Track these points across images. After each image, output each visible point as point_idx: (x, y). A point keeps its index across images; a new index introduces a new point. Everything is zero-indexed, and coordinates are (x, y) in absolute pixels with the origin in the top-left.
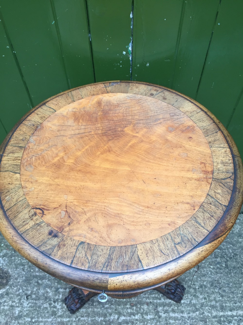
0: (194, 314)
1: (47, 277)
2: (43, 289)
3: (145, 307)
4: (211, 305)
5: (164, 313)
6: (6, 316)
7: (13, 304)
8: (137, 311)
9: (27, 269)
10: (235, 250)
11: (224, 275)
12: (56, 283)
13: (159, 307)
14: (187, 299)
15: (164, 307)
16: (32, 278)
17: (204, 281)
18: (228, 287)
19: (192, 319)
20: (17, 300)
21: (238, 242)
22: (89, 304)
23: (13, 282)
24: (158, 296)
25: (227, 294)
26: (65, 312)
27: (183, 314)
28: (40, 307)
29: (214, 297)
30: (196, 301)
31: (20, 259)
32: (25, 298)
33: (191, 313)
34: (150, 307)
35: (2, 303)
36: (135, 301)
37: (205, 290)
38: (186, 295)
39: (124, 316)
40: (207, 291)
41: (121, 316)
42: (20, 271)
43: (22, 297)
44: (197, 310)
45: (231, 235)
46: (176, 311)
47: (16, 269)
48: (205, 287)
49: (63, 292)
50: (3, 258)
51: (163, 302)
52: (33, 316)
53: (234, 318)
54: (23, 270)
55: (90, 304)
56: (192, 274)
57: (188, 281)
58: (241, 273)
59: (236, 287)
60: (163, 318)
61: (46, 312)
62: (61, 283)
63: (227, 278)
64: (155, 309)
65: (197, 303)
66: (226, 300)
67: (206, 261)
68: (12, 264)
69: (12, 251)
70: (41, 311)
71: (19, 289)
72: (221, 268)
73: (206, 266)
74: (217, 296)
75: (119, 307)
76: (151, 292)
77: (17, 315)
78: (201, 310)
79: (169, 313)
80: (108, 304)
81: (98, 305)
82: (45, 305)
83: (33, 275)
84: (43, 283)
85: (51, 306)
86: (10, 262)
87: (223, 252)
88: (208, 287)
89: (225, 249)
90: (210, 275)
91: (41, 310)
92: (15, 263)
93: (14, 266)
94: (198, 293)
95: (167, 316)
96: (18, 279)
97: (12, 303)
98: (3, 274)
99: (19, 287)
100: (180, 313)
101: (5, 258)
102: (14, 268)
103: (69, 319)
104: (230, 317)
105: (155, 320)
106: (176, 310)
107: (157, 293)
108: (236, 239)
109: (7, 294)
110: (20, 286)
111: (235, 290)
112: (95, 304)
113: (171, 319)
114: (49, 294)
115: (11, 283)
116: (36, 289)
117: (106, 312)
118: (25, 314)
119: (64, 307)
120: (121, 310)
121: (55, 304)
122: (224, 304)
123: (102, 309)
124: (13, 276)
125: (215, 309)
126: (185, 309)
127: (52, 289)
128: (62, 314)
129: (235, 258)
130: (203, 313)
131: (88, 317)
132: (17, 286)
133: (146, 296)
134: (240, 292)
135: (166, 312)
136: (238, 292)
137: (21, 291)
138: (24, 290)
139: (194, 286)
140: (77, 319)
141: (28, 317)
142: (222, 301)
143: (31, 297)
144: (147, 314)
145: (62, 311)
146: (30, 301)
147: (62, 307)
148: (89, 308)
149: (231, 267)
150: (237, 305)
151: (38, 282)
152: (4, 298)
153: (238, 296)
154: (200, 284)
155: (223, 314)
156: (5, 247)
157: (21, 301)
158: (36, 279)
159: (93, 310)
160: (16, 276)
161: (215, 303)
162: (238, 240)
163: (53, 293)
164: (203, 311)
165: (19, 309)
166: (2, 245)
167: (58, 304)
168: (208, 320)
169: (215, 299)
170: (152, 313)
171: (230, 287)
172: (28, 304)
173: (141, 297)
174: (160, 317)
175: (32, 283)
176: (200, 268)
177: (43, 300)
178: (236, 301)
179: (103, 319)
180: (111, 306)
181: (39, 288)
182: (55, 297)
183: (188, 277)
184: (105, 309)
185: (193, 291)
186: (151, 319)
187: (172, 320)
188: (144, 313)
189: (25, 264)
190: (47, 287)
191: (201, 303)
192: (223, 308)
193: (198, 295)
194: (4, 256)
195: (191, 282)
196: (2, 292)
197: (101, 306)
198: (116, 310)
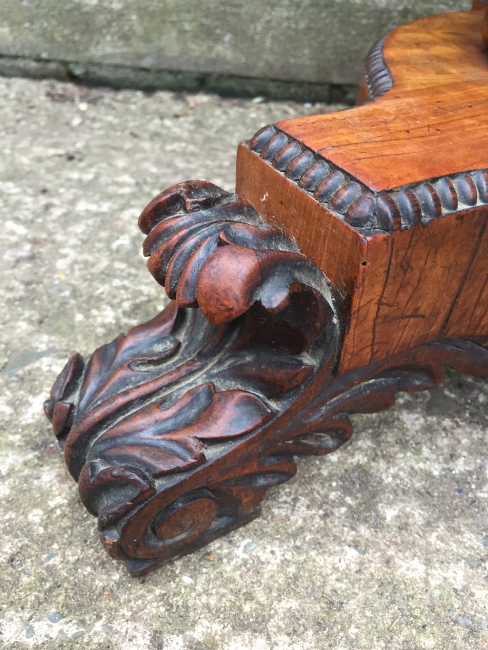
12: (30, 321)
55: (333, 504)
62: (72, 327)
81: (429, 525)
119: (46, 495)
147: (18, 489)
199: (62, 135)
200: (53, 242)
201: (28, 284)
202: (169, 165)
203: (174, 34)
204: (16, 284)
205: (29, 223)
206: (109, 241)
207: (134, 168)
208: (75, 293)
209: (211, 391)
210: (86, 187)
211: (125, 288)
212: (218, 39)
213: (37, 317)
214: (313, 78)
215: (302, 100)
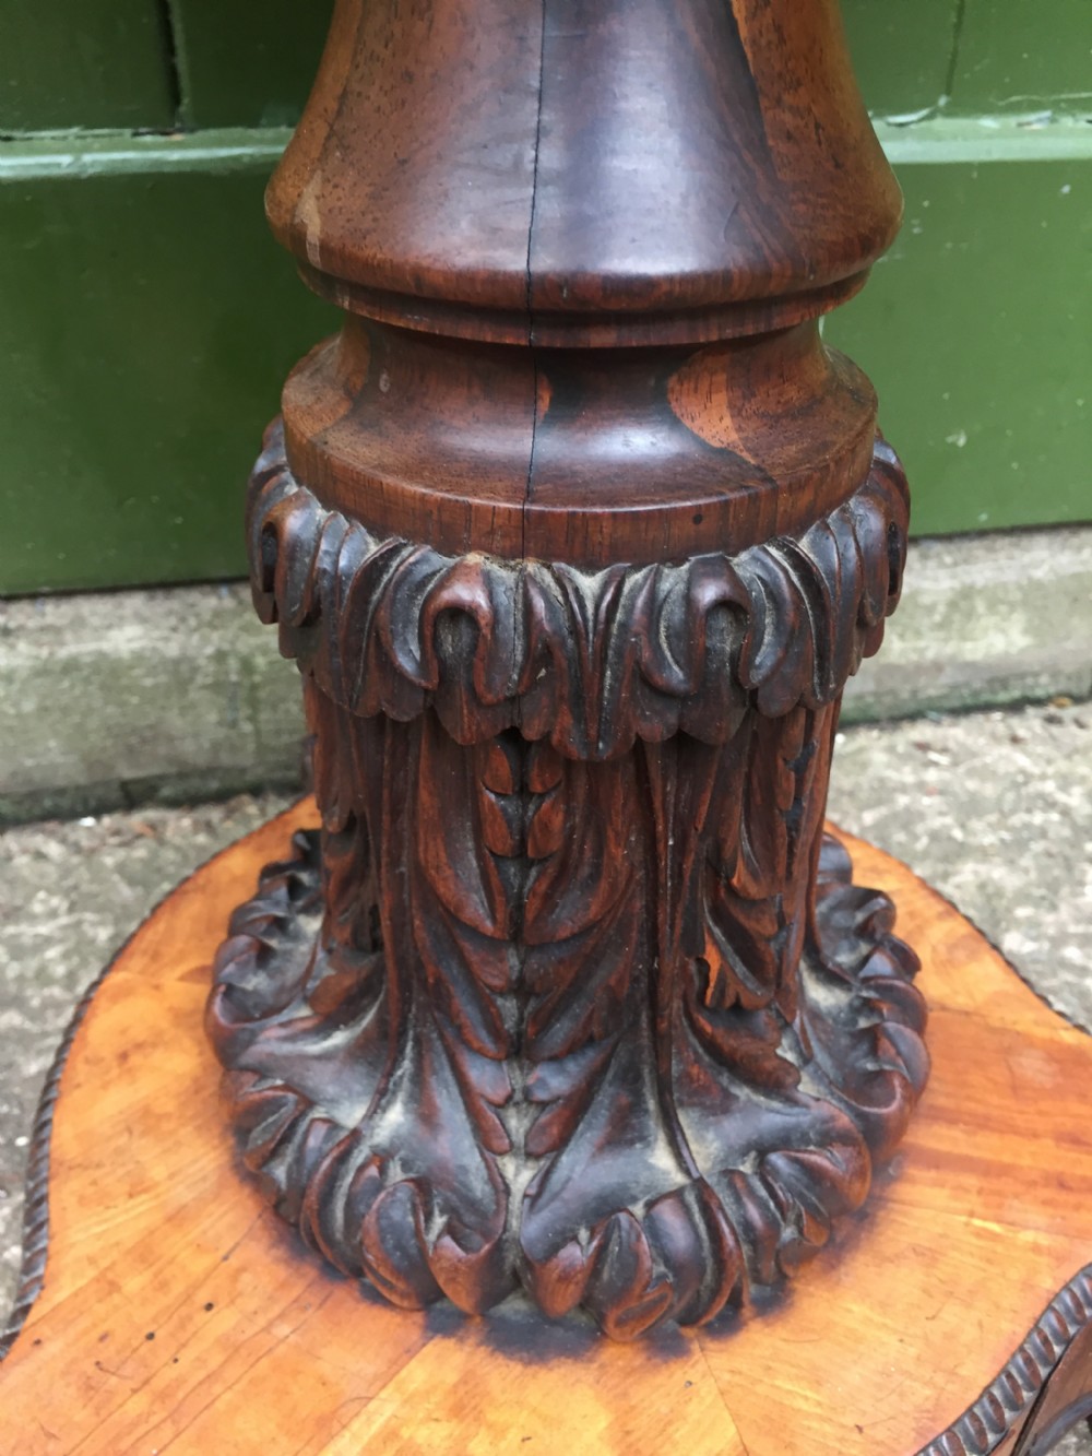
214: (82, 780)
215: (73, 815)
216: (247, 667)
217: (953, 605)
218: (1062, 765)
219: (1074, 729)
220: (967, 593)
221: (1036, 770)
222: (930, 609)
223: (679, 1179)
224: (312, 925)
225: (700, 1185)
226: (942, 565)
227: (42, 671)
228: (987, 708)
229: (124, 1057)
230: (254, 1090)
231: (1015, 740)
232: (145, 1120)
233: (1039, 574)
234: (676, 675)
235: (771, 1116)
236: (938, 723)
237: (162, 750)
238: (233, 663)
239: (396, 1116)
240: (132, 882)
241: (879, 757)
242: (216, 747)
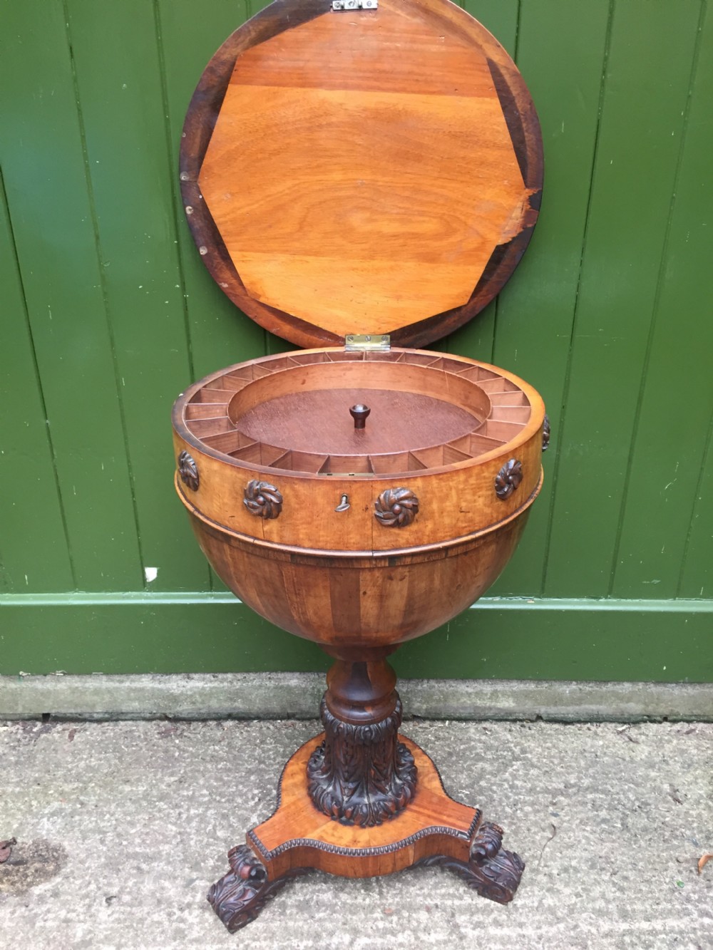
0: (554, 930)
1: (162, 856)
2: (152, 882)
3: (423, 916)
4: (594, 909)
5: (474, 929)
6: (48, 944)
7: (69, 916)
8: (401, 925)
9: (113, 840)
10: (643, 794)
11: (621, 846)
12: (188, 868)
13: (460, 916)
14: (530, 896)
15: (472, 915)
16: (125, 860)
17: (571, 859)
18: (635, 870)
19: (549, 940)
20: (82, 907)
21: (647, 778)
22: (274, 913)
23: (72, 869)
24: (456, 893)
25: (632, 885)
26: (210, 929)
27: (524, 930)
28: (142, 920)
29: (600, 892)
30: (556, 900)
31: (93, 821)
32: (104, 903)
33: (543, 926)
34: (436, 916)
35: (40, 915)
36: (395, 903)
37: (577, 876)
38: (528, 889)
39: (368, 936)
40: (580, 878)
41: (359, 937)
42: (94, 844)
43: (95, 900)
44: (559, 920)
45: (630, 764)
46: (505, 923)
47: (84, 840)
48: (574, 870)
49: (205, 887)
50: (51, 819)
51: (470, 905)
52: (123, 940)
53: (658, 937)
54: (102, 842)
56: (540, 844)
57: (531, 859)
58: (664, 841)
59: (655, 869)
60: (471, 941)
61: (158, 931)
62: (201, 868)
63: (629, 850)
64: (448, 922)
65: (558, 904)
66: (633, 897)
67: (572, 817)
68: (72, 830)
69: (74, 805)
70: (145, 930)
71: (90, 883)
72: (611, 830)
73: (574, 826)
74: (607, 888)
75: (354, 917)
76: (436, 883)
77: (79, 940)
78: (569, 920)
79: (487, 927)
80: (325, 911)
81: (297, 913)
82: (156, 917)
83: (128, 852)
84: (152, 869)
85: (172, 919)
86: (69, 827)
87: (613, 799)
88: (582, 870)
89: (618, 793)
90: (584, 844)
91: (145, 926)
92: (82, 828)
93: (78, 834)
94: (559, 884)
95: (483, 936)
96: (85, 863)
97: (68, 912)
98: (47, 851)
99: (87, 878)
100: (515, 927)
101: (55, 818)
102: (78, 839)
103: (220, 946)
104: (649, 934)
105: (450, 944)
106: (503, 921)
107: (453, 886)
108: (641, 772)
109: (56, 894)
110: (90, 877)
111: (654, 876)
112: (288, 912)
113: (492, 940)
114: (167, 892)
115: (68, 870)
116: (134, 882)
117: (320, 929)
118: (102, 937)
120: (359, 923)
121: (182, 915)
122: (628, 907)
123: (309, 921)
124: (75, 856)
125: (605, 917)
126: (529, 919)
127: (175, 882)
128: (201, 935)
129: (645, 810)
130: (576, 927)
131: (272, 942)
132: (83, 877)
133: (423, 891)
134: (667, 880)
135: (478, 925)
136: (662, 880)
137: (92, 889)
138: (101, 885)
139: (546, 868)
140: (241, 946)
141: (109, 944)
142: (623, 900)
143: (120, 899)
144: (427, 930)
145: (201, 929)
146: (117, 908)
147: (200, 919)
148: (273, 920)
149: (638, 829)
150: (660, 907)
151: (139, 869)
152: (47, 903)
153: (662, 888)
154: (562, 865)
155: (628, 928)
156: (56, 795)
157: (93, 910)
158: (135, 861)
159: (283, 924)
160: (83, 856)
161: (604, 904)
162: (648, 775)
163: (179, 889)
164: (575, 923)
165: (86, 926)
166: (51, 792)
167: (190, 914)
168: (589, 943)
169: (603, 896)
170: (442, 928)
171: (640, 870)
172: (109, 916)
173: (411, 894)
174: (462, 938)
175: (123, 869)
176: (558, 831)
177: (150, 905)
178: (659, 899)
179: (310, 943)
180: (332, 914)
181: (141, 880)
182: (182, 899)
183: (530, 849)
184: (315, 922)
185: (545, 880)
186: (438, 943)
187: (495, 943)
188: (420, 930)
189: (107, 830)
190: (163, 878)
191: (569, 906)
192: (625, 915)
193: (559, 888)
194: (53, 814)
195: (539, 860)
196: (42, 891)
197: (306, 915)
198: (344, 924)
199: (174, 766)
200: (186, 832)
201: (183, 853)
202: (221, 779)
203: (216, 701)
204: (180, 854)
205: (175, 824)
206: (205, 829)
207: (207, 784)
208: (199, 855)
209: (244, 889)
210: (191, 799)
211: (214, 850)
212: (235, 701)
213: (190, 866)
214: (279, 712)
215: (276, 719)
216: (319, 691)
217: (492, 694)
218: (519, 740)
219: (527, 730)
220: (496, 691)
221: (511, 740)
222: (486, 694)
223: (367, 803)
224: (323, 757)
225: (370, 804)
226: (489, 684)
227: (276, 688)
228: (507, 720)
229: (292, 775)
230: (312, 782)
231: (510, 731)
232: (295, 785)
233: (514, 689)
234: (363, 737)
235: (381, 796)
236: (491, 723)
237: (298, 707)
238: (316, 690)
239: (331, 788)
240: (288, 739)
241: (472, 730)
242: (310, 707)
